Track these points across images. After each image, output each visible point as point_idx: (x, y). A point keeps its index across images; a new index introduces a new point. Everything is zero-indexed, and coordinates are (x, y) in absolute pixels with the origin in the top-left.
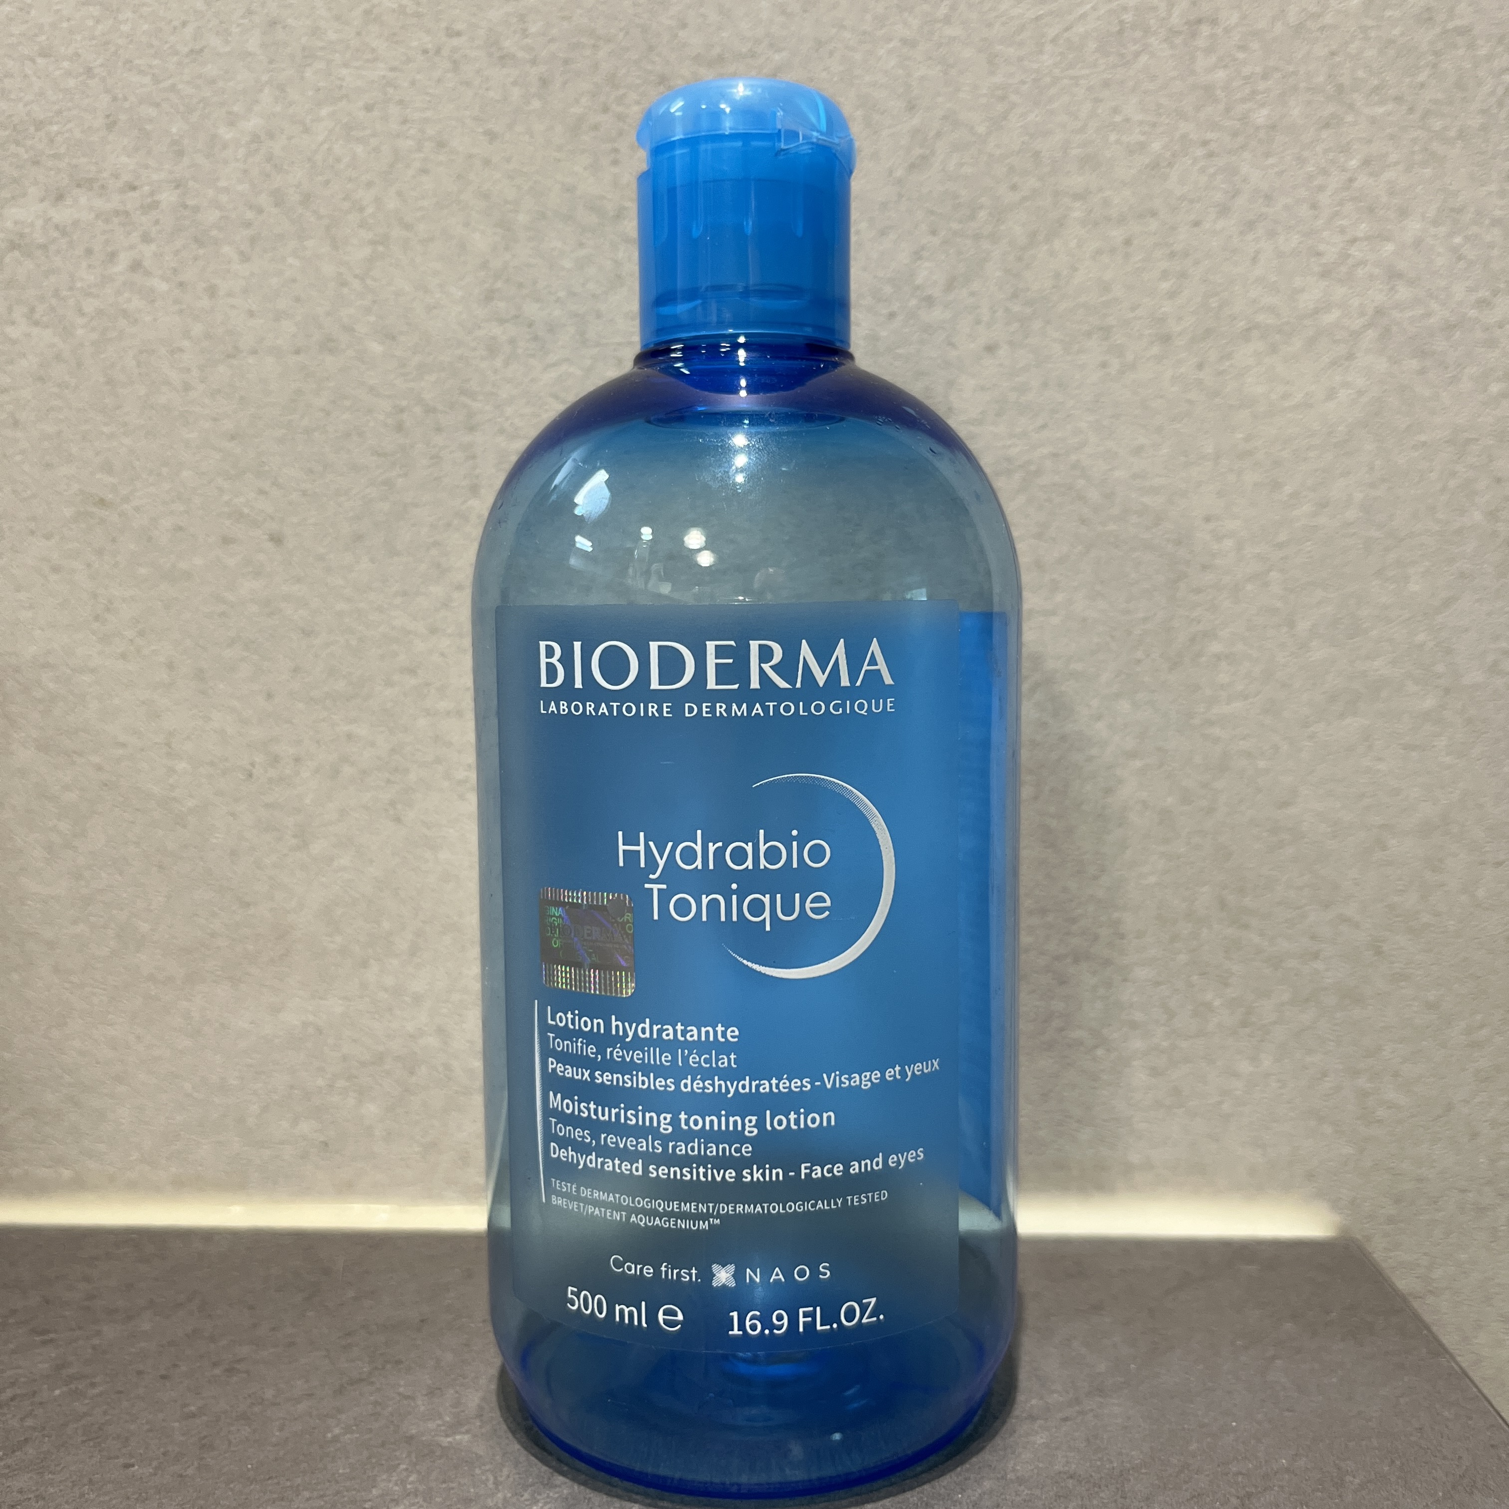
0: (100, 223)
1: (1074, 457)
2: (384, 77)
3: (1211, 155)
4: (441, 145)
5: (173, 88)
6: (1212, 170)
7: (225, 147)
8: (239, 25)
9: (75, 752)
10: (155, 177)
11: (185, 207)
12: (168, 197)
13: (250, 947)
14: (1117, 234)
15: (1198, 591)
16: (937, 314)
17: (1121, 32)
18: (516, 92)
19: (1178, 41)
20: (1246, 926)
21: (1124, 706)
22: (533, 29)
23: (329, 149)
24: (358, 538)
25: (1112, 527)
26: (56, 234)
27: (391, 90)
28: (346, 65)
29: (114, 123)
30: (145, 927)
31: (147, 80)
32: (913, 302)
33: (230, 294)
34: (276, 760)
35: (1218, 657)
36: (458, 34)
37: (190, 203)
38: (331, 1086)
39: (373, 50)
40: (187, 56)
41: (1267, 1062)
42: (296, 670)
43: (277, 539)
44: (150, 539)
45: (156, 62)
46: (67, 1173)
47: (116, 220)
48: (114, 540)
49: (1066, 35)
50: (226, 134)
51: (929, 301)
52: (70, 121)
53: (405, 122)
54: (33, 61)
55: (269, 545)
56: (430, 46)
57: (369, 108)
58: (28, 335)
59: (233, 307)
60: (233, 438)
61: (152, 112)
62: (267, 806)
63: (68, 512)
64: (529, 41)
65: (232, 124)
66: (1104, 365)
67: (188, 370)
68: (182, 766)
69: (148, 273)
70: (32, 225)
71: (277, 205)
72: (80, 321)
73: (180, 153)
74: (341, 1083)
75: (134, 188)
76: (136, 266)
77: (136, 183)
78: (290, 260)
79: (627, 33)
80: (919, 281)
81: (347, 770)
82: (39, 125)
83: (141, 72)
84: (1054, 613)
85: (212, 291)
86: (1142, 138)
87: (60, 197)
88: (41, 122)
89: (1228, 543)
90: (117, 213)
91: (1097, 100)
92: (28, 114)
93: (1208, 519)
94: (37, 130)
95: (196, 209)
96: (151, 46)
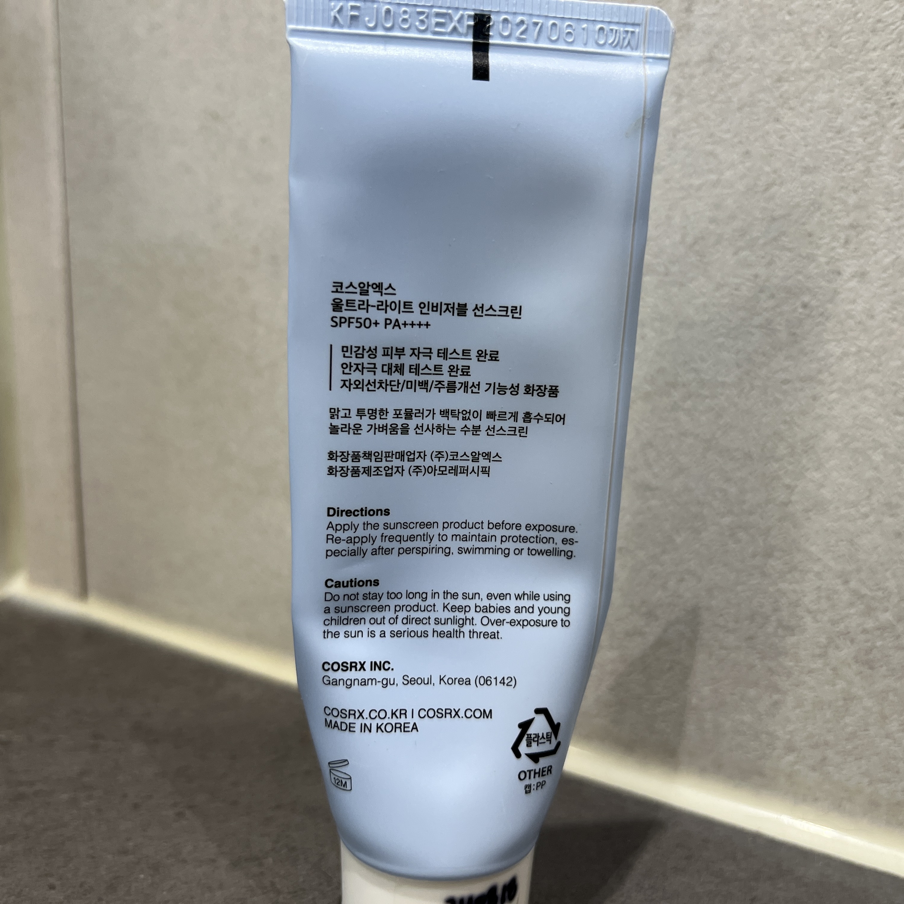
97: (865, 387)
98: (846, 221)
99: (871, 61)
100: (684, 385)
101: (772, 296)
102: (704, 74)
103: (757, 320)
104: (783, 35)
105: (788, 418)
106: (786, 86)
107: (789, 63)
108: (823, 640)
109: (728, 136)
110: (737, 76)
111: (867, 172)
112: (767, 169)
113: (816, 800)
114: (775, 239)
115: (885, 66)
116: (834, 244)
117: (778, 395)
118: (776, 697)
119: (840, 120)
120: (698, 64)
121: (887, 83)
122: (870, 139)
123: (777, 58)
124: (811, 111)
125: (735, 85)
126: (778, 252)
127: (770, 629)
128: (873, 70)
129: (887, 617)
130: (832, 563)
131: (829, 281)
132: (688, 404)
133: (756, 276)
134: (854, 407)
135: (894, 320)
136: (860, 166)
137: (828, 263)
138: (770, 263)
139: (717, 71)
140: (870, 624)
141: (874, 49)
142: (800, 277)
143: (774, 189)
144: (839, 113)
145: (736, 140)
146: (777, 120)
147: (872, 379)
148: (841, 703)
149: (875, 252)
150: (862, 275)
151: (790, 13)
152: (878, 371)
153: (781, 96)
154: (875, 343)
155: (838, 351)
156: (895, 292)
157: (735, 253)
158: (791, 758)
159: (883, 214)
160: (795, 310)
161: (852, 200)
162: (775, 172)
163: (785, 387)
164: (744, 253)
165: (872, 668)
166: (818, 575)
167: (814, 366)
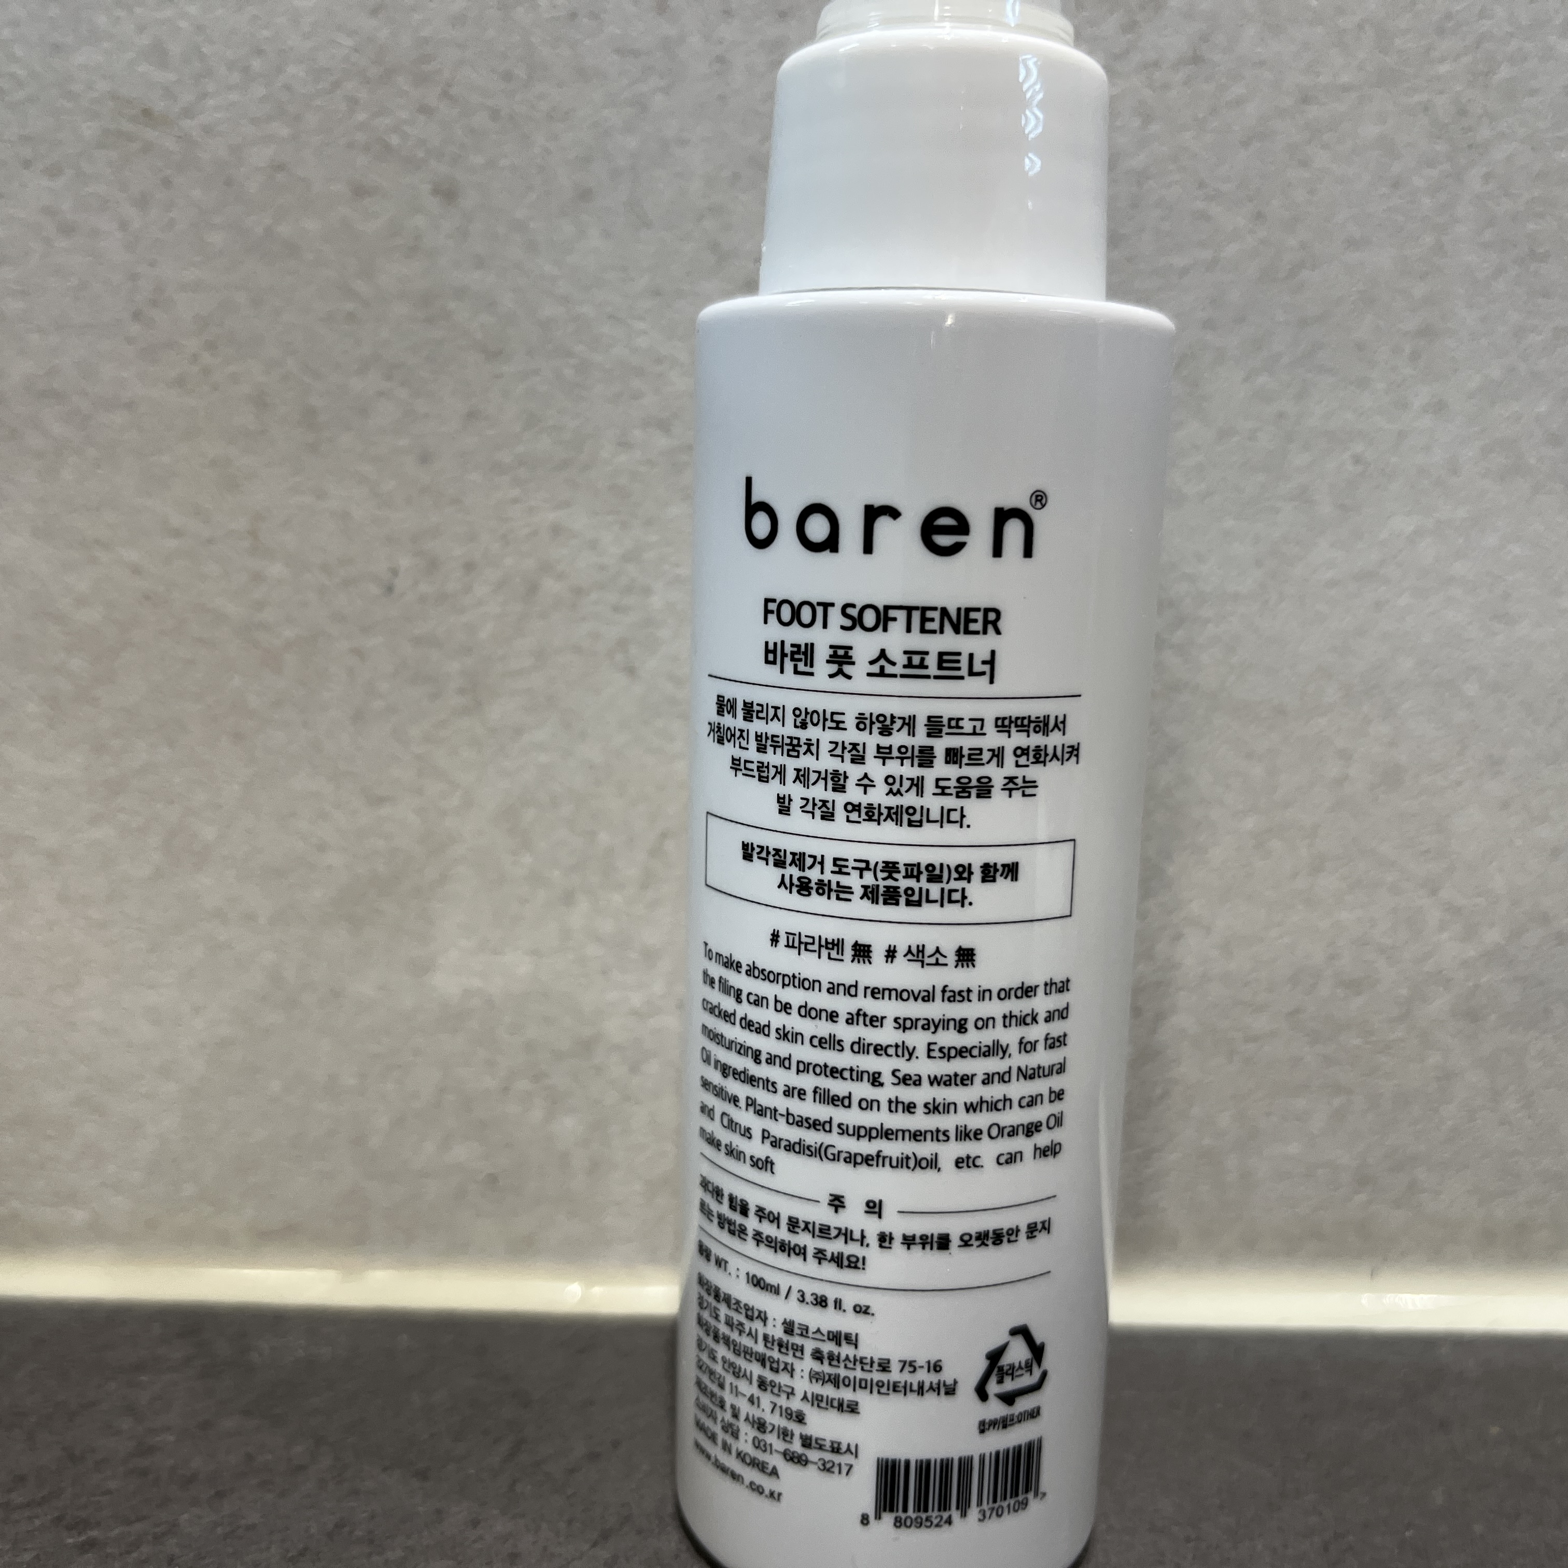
9: (97, 542)
24: (585, 195)
30: (209, 833)
34: (433, 565)
38: (506, 1089)
42: (472, 415)
43: (448, 192)
44: (229, 183)
46: (80, 1216)
48: (167, 183)
55: (434, 202)
62: (417, 641)
63: (89, 130)
68: (276, 570)
74: (523, 1085)
81: (550, 586)
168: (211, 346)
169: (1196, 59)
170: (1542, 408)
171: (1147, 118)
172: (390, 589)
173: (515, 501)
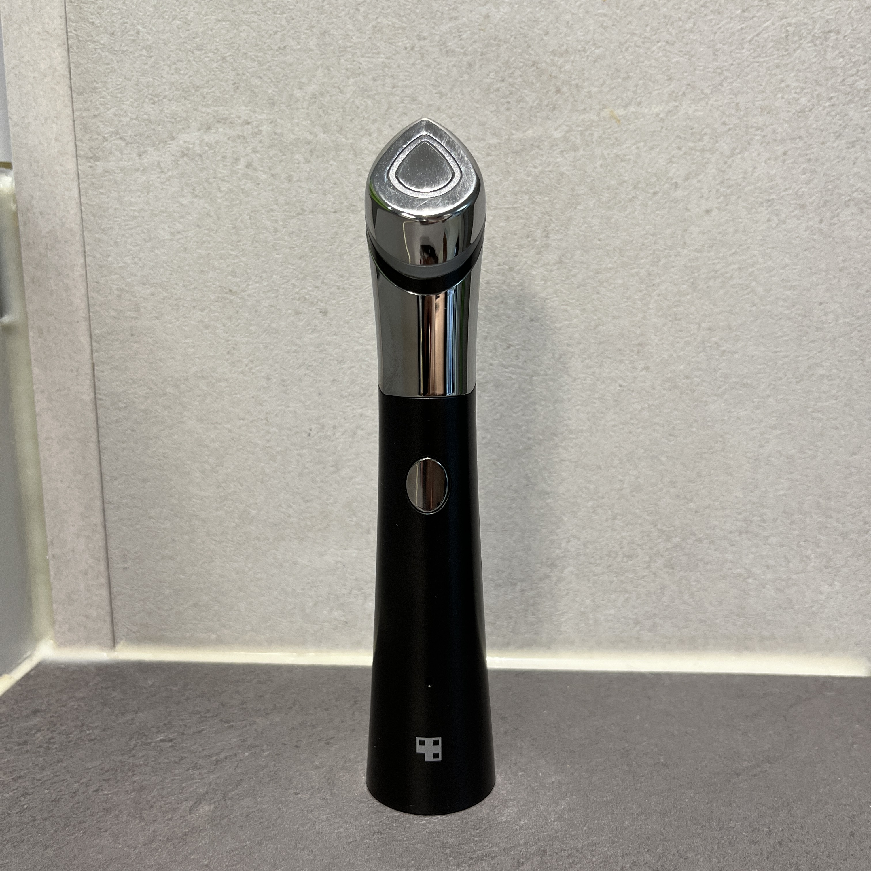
0: (230, 142)
1: (750, 270)
2: (383, 62)
3: (833, 105)
4: (414, 99)
5: (269, 69)
6: (833, 113)
7: (297, 101)
8: (305, 34)
9: (217, 423)
10: (259, 117)
11: (276, 133)
12: (266, 128)
13: (308, 523)
14: (780, 149)
15: (813, 341)
16: (680, 193)
17: (787, 37)
18: (455, 71)
19: (818, 42)
20: (831, 517)
21: (771, 401)
22: (464, 36)
23: (354, 101)
25: (769, 307)
26: (207, 148)
27: (386, 69)
28: (363, 56)
29: (238, 88)
30: (254, 512)
31: (255, 64)
32: (667, 186)
33: (298, 181)
34: (323, 427)
35: (823, 376)
36: (424, 39)
37: (279, 131)
38: (350, 593)
39: (378, 47)
40: (277, 50)
41: (837, 586)
42: (334, 380)
43: (325, 313)
44: (256, 311)
45: (261, 54)
46: (214, 636)
47: (239, 140)
48: (237, 312)
49: (756, 38)
50: (298, 94)
51: (676, 185)
52: (213, 87)
53: (394, 87)
54: (193, 53)
55: (320, 316)
56: (408, 45)
57: (374, 80)
58: (192, 202)
59: (300, 187)
60: (300, 258)
61: (258, 82)
62: (318, 451)
63: (213, 297)
64: (462, 42)
65: (301, 88)
66: (769, 221)
67: (277, 221)
68: (274, 429)
69: (256, 169)
70: (194, 143)
71: (324, 132)
72: (219, 195)
73: (273, 104)
74: (355, 592)
75: (248, 123)
76: (249, 165)
77: (250, 120)
78: (332, 162)
79: (515, 38)
80: (670, 175)
81: (360, 433)
82: (197, 88)
83: (252, 60)
84: (736, 353)
85: (290, 179)
86: (795, 96)
87: (209, 128)
88: (198, 87)
89: (831, 316)
90: (239, 137)
91: (772, 75)
92: (191, 82)
93: (821, 304)
94: (196, 91)
95: (282, 135)
96: (257, 45)
97: (655, 424)
98: (637, 342)
99: (641, 264)
100: (561, 434)
101: (603, 382)
102: (558, 269)
103: (597, 395)
104: (597, 251)
105: (617, 445)
106: (600, 276)
107: (601, 265)
108: (647, 559)
109: (573, 301)
110: (575, 271)
111: (644, 318)
112: (595, 317)
113: (653, 647)
114: (602, 353)
115: (648, 266)
116: (632, 354)
117: (611, 433)
118: (627, 595)
119: (629, 293)
120: (554, 264)
121: (650, 274)
122: (644, 302)
123: (595, 262)
124: (614, 288)
125: (575, 275)
126: (604, 360)
127: (619, 559)
128: (642, 268)
129: (677, 540)
130: (647, 517)
131: (632, 373)
132: (564, 444)
133: (594, 372)
134: (650, 435)
135: (664, 389)
136: (641, 315)
137: (630, 364)
138: (600, 366)
139: (565, 268)
140: (669, 545)
141: (642, 258)
142: (617, 371)
143: (600, 327)
144: (628, 289)
145: (578, 303)
146: (598, 293)
147: (657, 420)
148: (660, 591)
149: (652, 357)
150: (647, 368)
151: (600, 240)
152: (659, 416)
153: (599, 281)
154: (657, 401)
155: (639, 408)
156: (663, 375)
157: (582, 362)
158: (637, 628)
159: (653, 337)
160: (615, 389)
161: (639, 331)
162: (599, 319)
163: (615, 429)
164: (587, 361)
165: (673, 568)
166: (641, 525)
167: (628, 416)
168: (252, 361)
169: (561, 262)
170: (682, 367)
171: (546, 281)
172: (309, 435)
173: (348, 406)
